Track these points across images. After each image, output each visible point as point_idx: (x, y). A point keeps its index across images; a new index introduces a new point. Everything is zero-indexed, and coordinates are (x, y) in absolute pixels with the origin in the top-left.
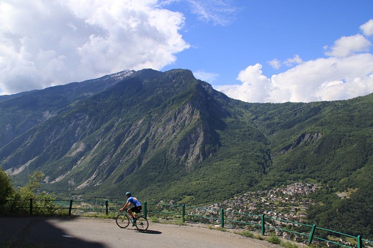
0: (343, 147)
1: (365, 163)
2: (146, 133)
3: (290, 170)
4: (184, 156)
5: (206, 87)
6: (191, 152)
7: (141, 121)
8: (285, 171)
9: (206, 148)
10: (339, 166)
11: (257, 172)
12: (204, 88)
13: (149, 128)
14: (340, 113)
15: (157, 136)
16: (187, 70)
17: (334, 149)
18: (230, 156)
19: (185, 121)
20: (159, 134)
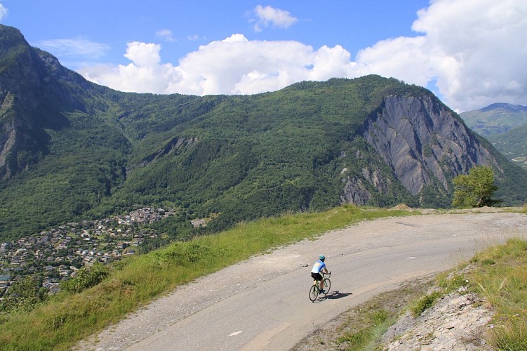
0: (221, 158)
1: (242, 179)
3: (144, 190)
5: (48, 61)
8: (137, 191)
9: (20, 156)
10: (209, 185)
11: (94, 194)
12: (44, 62)
14: (234, 111)
16: (11, 28)
17: (210, 159)
18: (59, 169)
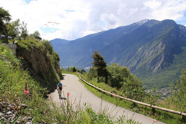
2: (141, 55)
4: (153, 67)
6: (157, 65)
7: (140, 49)
12: (181, 29)
13: (143, 52)
15: (145, 56)
18: (175, 69)
19: (158, 50)
20: (146, 55)
